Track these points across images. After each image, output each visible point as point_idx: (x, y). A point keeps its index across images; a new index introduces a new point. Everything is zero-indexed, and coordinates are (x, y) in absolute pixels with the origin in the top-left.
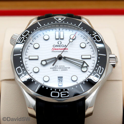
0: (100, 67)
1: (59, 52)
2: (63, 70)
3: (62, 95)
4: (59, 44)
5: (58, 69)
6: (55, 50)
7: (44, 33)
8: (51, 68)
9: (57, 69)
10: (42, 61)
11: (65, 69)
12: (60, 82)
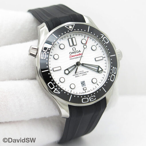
0: (113, 67)
1: (76, 59)
2: (83, 75)
3: (90, 99)
4: (73, 50)
5: (80, 75)
6: (72, 58)
7: (59, 43)
8: (73, 75)
9: (78, 75)
10: (65, 70)
11: (84, 73)
12: (83, 85)
